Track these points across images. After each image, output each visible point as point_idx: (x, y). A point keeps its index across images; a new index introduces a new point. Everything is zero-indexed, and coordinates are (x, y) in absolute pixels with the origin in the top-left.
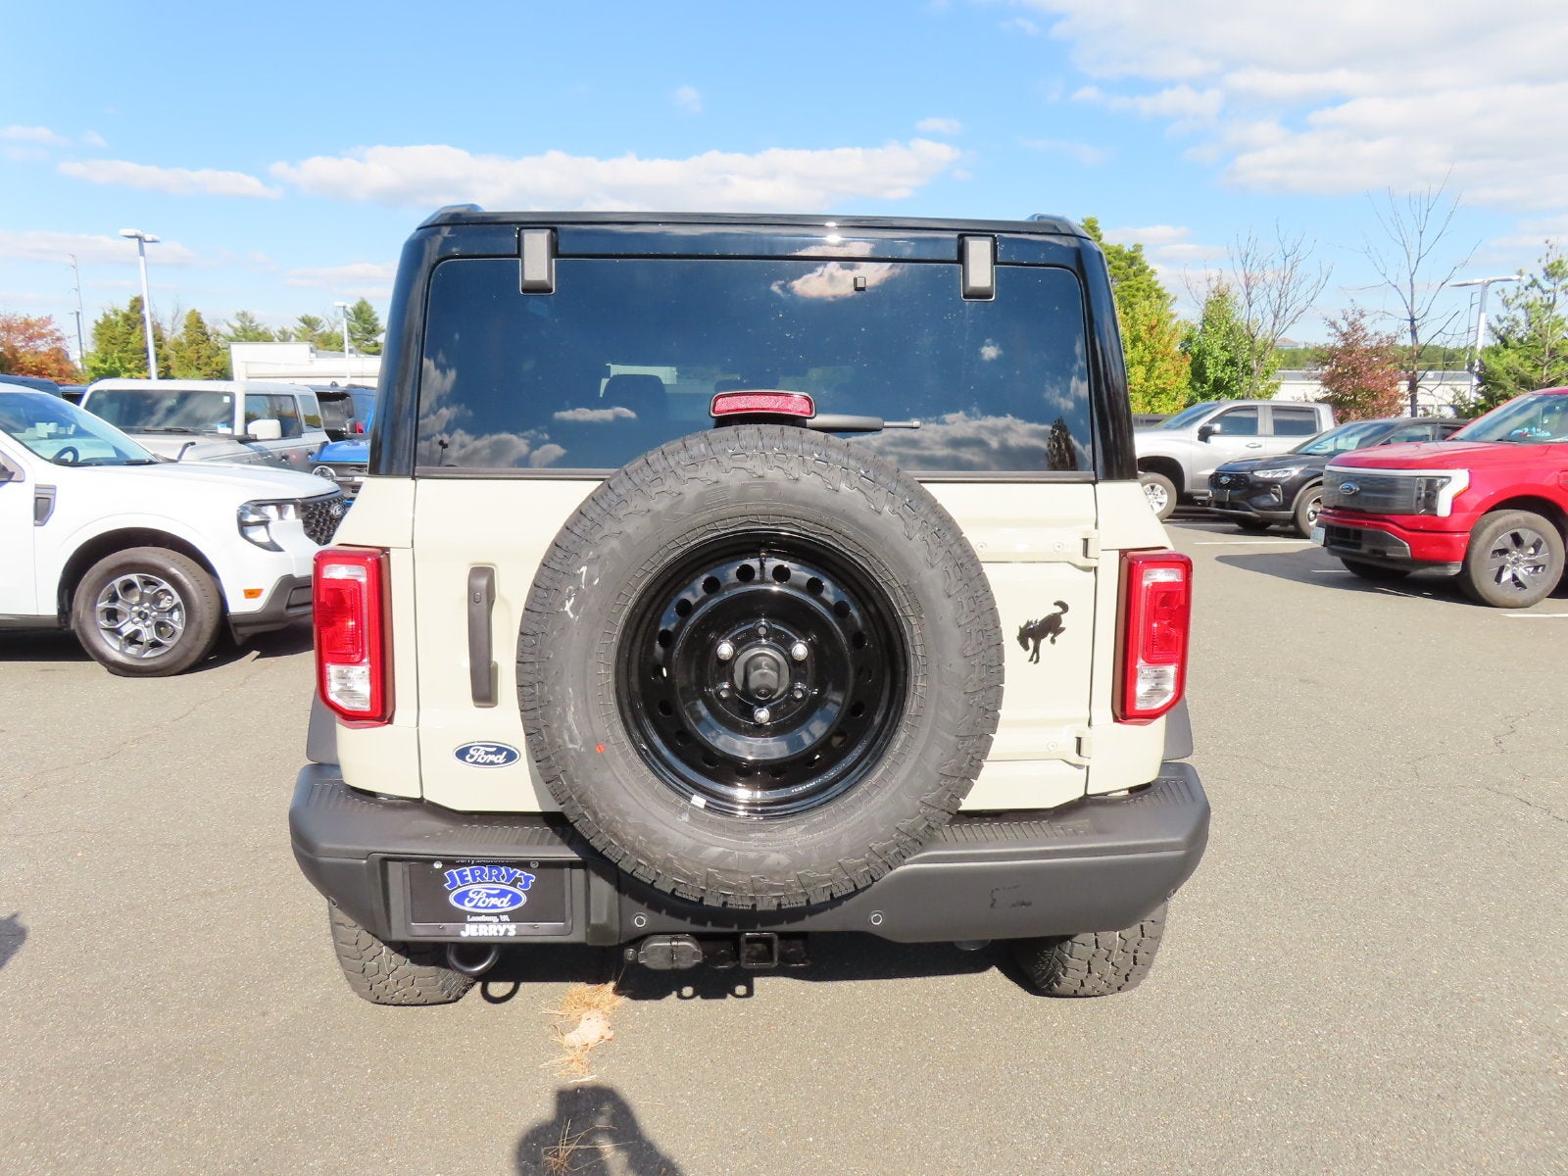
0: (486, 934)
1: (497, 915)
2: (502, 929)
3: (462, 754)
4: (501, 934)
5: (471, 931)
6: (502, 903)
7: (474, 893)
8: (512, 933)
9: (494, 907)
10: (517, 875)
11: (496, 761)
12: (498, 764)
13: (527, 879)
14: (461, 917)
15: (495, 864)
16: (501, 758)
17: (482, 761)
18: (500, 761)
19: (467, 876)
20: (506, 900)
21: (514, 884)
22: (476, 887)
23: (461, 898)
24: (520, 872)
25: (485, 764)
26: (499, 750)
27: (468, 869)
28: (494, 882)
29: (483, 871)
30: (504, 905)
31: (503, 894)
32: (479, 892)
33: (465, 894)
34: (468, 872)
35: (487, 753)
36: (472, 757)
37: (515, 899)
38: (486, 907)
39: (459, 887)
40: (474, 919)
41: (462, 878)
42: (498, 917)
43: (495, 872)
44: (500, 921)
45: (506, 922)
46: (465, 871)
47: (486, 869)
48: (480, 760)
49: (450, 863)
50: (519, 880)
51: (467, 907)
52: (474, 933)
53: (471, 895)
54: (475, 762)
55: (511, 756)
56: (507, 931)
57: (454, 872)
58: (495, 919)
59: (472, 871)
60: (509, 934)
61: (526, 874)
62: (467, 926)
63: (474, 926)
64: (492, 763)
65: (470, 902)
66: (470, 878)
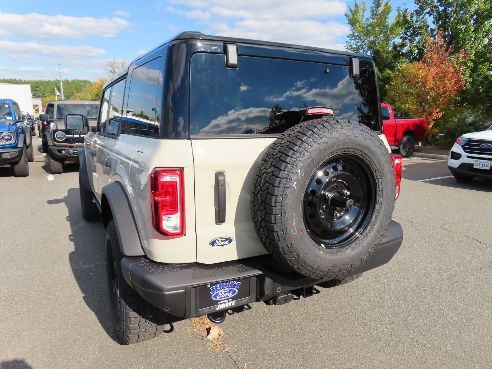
0: (225, 307)
1: (228, 299)
2: (230, 304)
3: (213, 243)
4: (230, 306)
5: (219, 307)
6: (229, 294)
7: (220, 293)
8: (233, 304)
9: (227, 296)
10: (235, 284)
11: (225, 244)
12: (226, 244)
13: (238, 284)
14: (216, 303)
15: (227, 281)
16: (227, 242)
17: (220, 245)
18: (227, 244)
19: (218, 287)
20: (231, 293)
21: (234, 287)
22: (221, 291)
23: (215, 297)
24: (236, 282)
25: (221, 245)
26: (226, 240)
27: (218, 285)
28: (227, 288)
29: (223, 284)
30: (230, 295)
31: (230, 291)
32: (222, 293)
33: (217, 294)
34: (219, 286)
35: (222, 241)
36: (217, 243)
37: (234, 292)
38: (224, 297)
39: (215, 292)
40: (220, 302)
41: (216, 288)
42: (228, 300)
43: (227, 284)
44: (229, 301)
45: (231, 301)
46: (218, 286)
47: (225, 284)
48: (219, 244)
49: (212, 284)
50: (236, 285)
51: (218, 298)
52: (221, 308)
53: (219, 294)
54: (218, 245)
55: (231, 241)
56: (232, 304)
57: (214, 287)
58: (227, 301)
59: (220, 285)
60: (232, 305)
61: (238, 282)
62: (218, 306)
63: (221, 305)
64: (224, 245)
65: (218, 297)
66: (219, 288)
